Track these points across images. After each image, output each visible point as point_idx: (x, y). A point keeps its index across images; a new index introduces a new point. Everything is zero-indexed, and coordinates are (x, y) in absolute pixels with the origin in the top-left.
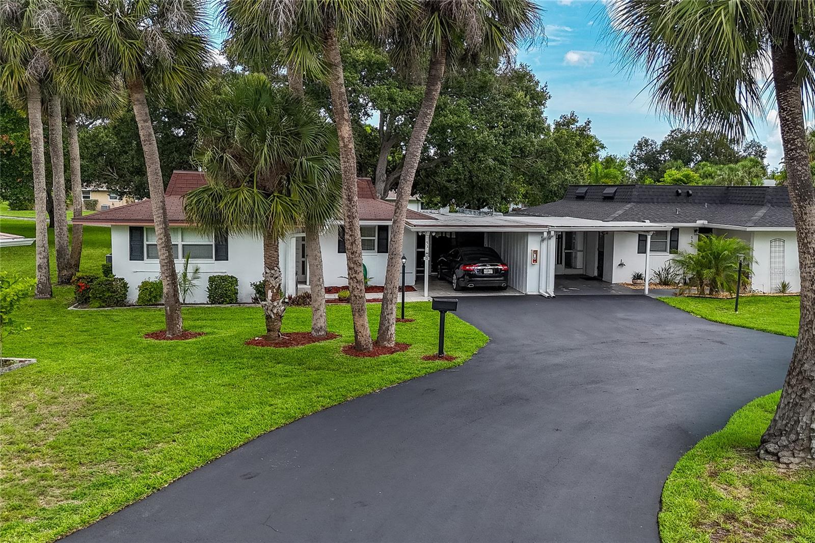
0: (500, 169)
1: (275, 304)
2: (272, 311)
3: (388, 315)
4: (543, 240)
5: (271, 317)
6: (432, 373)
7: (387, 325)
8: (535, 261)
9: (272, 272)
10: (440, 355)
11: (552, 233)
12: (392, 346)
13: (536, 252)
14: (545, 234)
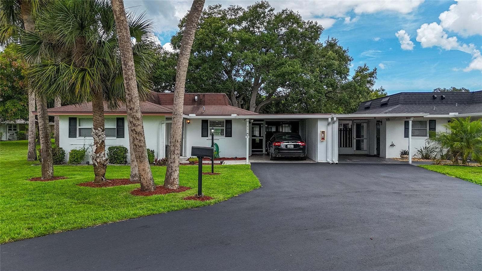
0: (318, 96)
1: (98, 155)
2: (96, 160)
3: (171, 163)
4: (329, 124)
5: (96, 166)
6: (177, 210)
7: (170, 171)
8: (323, 139)
9: (97, 131)
10: (199, 196)
11: (335, 119)
12: (175, 188)
13: (323, 132)
14: (330, 120)
